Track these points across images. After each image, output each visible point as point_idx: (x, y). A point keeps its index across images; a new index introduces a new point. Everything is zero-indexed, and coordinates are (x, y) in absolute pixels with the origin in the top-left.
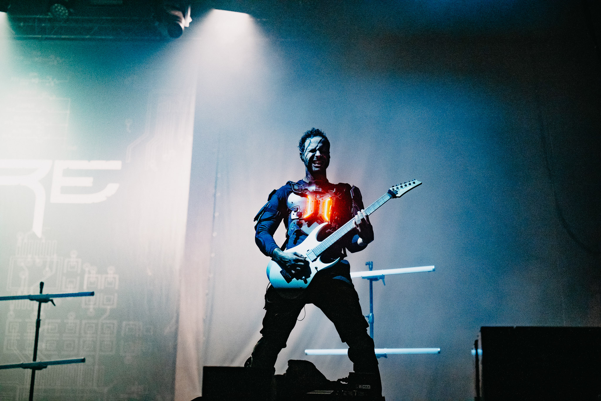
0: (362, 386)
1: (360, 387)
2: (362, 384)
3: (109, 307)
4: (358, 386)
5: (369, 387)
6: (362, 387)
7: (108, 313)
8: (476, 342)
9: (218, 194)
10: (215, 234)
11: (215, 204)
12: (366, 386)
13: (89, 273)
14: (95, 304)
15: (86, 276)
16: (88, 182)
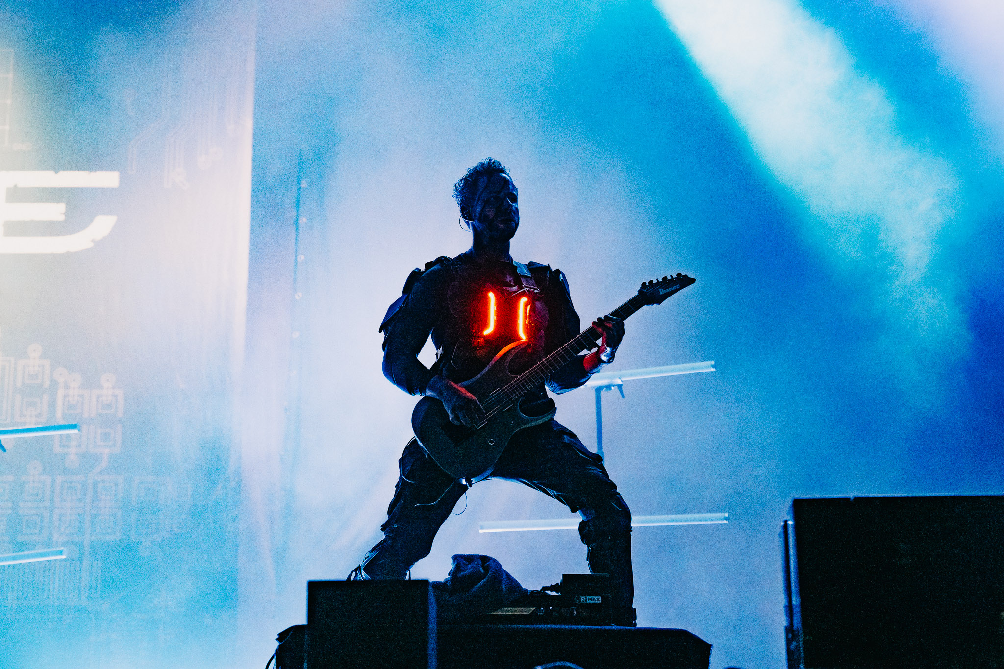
0: (586, 598)
1: (583, 599)
2: (585, 595)
3: (106, 451)
4: (579, 599)
5: (598, 600)
6: (586, 600)
7: (104, 464)
8: (786, 526)
9: (303, 220)
10: (298, 296)
11: (296, 240)
12: (594, 599)
13: (67, 387)
14: (79, 446)
15: (61, 393)
16: (56, 211)
